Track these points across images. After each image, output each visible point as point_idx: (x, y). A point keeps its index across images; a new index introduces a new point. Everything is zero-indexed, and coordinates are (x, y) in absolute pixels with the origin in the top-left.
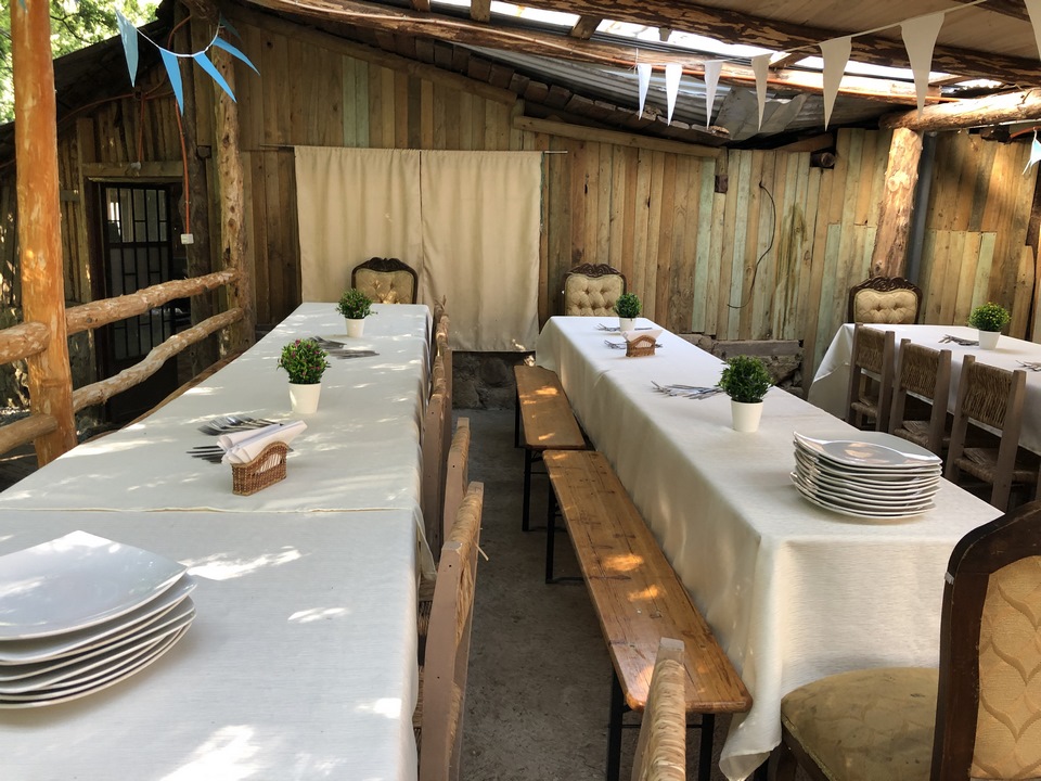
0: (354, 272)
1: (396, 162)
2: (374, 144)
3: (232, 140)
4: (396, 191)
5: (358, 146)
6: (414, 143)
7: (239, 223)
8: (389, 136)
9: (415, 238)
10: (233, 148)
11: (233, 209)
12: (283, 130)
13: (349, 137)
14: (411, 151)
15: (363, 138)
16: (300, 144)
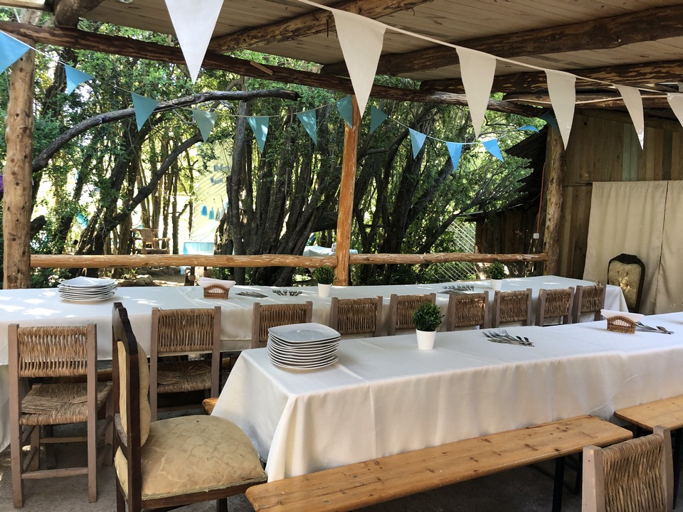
0: (610, 262)
1: (650, 189)
2: (640, 178)
3: (554, 181)
4: (648, 209)
5: (630, 180)
6: (667, 176)
7: (552, 228)
8: (650, 172)
9: (656, 243)
10: (554, 185)
11: (550, 220)
12: (589, 173)
13: (625, 175)
14: (661, 182)
15: (633, 175)
16: (598, 181)
